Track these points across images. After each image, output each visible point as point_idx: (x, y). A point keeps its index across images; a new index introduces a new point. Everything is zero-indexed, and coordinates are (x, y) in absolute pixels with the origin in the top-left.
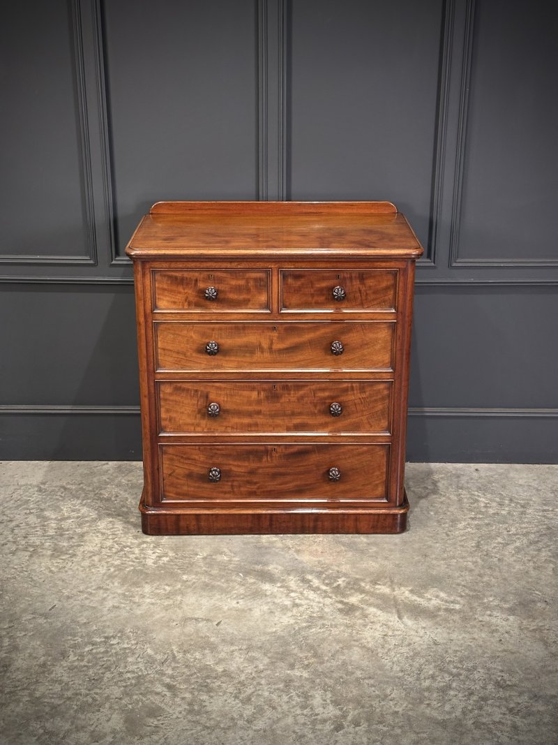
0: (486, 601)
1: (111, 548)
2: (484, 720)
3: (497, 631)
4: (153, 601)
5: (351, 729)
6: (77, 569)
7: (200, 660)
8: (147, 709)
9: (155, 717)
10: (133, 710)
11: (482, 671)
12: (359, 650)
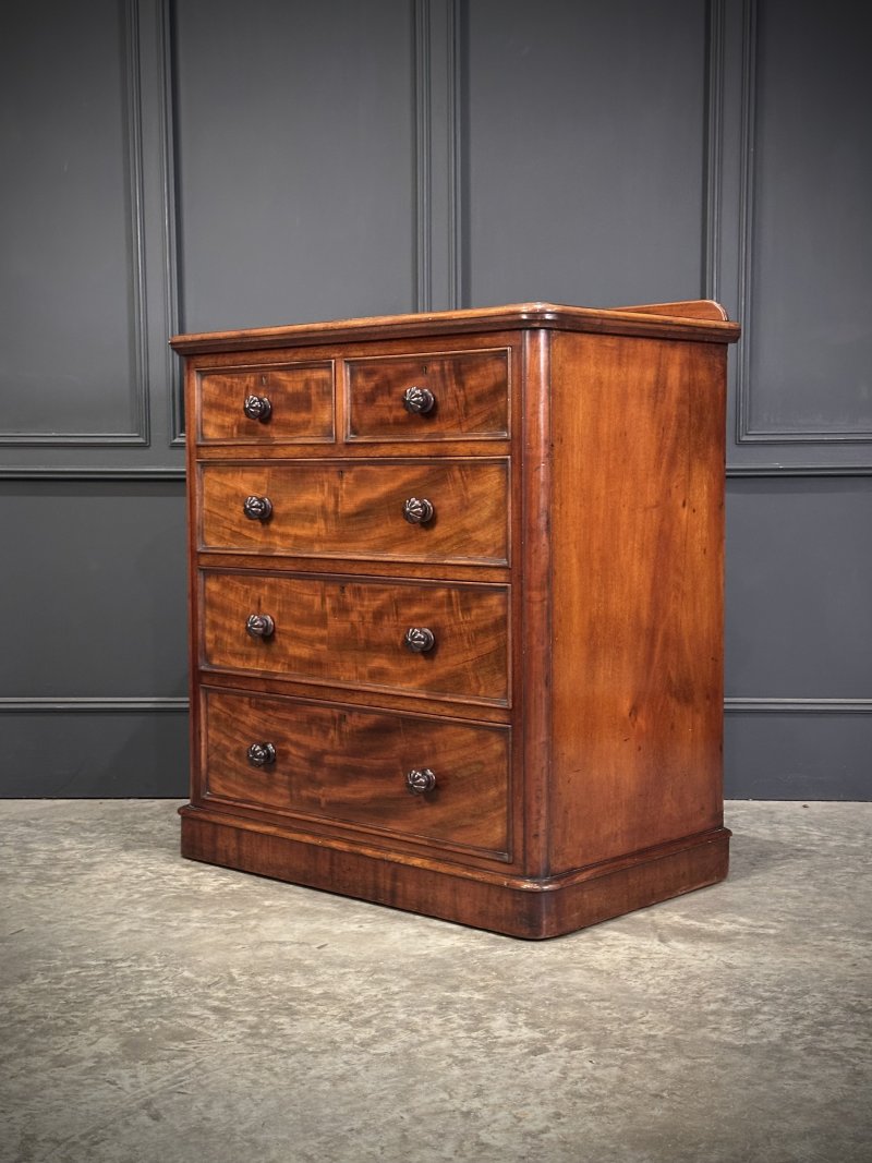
0: (825, 926)
1: (138, 876)
2: (825, 1046)
3: (846, 955)
4: (205, 925)
5: (564, 1052)
6: (74, 896)
7: (281, 983)
8: (168, 1032)
9: (183, 1040)
10: (141, 1034)
11: (819, 996)
12: (584, 972)
